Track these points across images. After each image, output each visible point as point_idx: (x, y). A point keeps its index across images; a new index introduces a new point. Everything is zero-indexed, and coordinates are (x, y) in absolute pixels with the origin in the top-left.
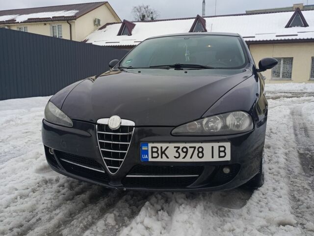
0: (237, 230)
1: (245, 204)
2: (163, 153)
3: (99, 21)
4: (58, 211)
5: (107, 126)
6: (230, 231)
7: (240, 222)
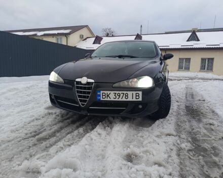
0: (145, 137)
1: (151, 126)
2: (108, 96)
3: (83, 36)
4: (55, 126)
5: (80, 82)
6: (141, 137)
7: (147, 133)
